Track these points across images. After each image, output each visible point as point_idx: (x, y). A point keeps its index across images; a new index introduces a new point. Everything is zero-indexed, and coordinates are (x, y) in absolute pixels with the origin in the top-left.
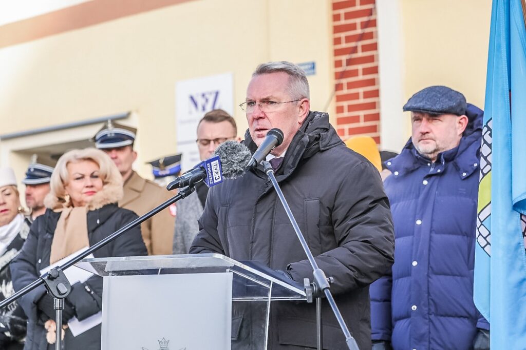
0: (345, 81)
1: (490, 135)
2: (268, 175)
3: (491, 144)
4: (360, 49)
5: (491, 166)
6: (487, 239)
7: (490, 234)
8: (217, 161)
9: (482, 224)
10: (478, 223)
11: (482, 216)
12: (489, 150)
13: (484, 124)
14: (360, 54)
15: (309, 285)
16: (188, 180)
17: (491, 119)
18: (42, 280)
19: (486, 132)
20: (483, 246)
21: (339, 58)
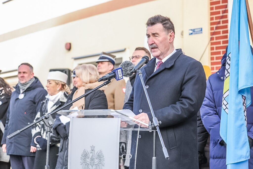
0: (214, 36)
1: (230, 60)
2: (140, 76)
3: (230, 64)
4: (221, 22)
5: (229, 74)
6: (226, 106)
7: (228, 104)
8: (120, 70)
9: (224, 99)
10: (223, 99)
11: (224, 96)
12: (229, 67)
13: (227, 55)
14: (221, 25)
15: (151, 124)
16: (107, 78)
17: (230, 53)
18: (42, 119)
19: (228, 59)
20: (224, 109)
21: (212, 26)
